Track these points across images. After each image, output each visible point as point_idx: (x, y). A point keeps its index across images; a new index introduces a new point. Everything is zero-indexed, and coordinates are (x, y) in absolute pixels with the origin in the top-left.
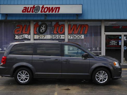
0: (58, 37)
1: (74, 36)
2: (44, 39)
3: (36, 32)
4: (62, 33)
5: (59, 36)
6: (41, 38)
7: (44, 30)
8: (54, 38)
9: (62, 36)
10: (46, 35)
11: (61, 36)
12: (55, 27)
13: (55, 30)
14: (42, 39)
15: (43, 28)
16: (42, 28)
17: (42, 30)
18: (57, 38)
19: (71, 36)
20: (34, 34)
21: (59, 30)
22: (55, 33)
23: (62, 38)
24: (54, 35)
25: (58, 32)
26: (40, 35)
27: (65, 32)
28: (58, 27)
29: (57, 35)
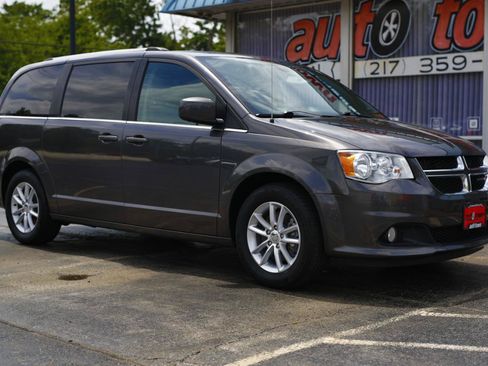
0: (451, 65)
2: (394, 78)
3: (363, 45)
4: (473, 41)
5: (458, 60)
6: (381, 75)
7: (393, 33)
8: (434, 72)
9: (471, 56)
10: (400, 59)
11: (465, 61)
12: (438, 16)
13: (441, 33)
14: (385, 78)
15: (391, 27)
16: (387, 24)
17: (385, 35)
18: (450, 70)
20: (355, 57)
21: (459, 29)
22: (441, 43)
23: (471, 68)
24: (434, 57)
25: (452, 40)
26: (376, 58)
27: (482, 39)
28: (456, 13)
29: (450, 57)
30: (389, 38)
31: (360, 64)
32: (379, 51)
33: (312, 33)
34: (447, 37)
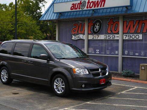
0: (111, 37)
1: (130, 36)
2: (98, 40)
3: (90, 31)
5: (113, 36)
6: (95, 39)
7: (98, 29)
8: (107, 39)
9: (116, 35)
10: (99, 35)
11: (115, 37)
12: (108, 25)
13: (109, 29)
14: (96, 40)
15: (97, 27)
16: (96, 26)
17: (96, 29)
18: (111, 39)
19: (127, 36)
20: (88, 34)
21: (113, 28)
22: (109, 32)
23: (116, 38)
24: (107, 35)
25: (112, 31)
26: (94, 34)
27: (119, 32)
28: (113, 25)
29: (111, 35)
30: (97, 30)
31: (90, 36)
32: (94, 33)
33: (78, 27)
34: (110, 30)
